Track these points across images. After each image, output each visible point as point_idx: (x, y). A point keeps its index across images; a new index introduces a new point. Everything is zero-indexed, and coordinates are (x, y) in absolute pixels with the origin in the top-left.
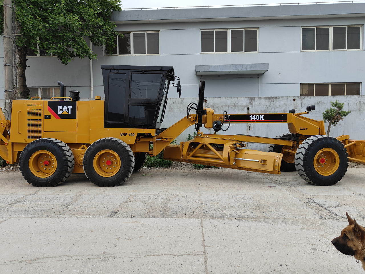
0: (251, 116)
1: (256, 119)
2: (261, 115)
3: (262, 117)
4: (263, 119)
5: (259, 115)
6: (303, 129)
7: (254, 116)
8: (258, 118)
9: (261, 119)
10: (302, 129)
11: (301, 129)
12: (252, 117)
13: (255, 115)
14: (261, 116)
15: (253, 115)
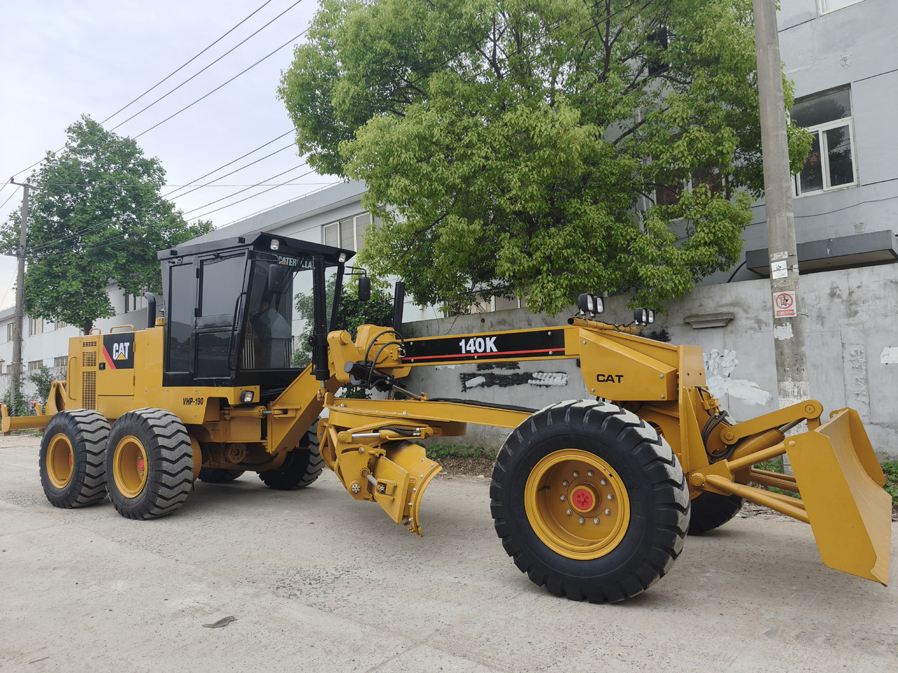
0: (463, 340)
1: (476, 351)
2: (487, 336)
3: (490, 344)
4: (495, 350)
5: (484, 338)
6: (608, 380)
7: (471, 341)
8: (480, 348)
9: (488, 350)
10: (604, 381)
11: (601, 378)
12: (466, 344)
13: (473, 337)
14: (488, 339)
15: (467, 340)
